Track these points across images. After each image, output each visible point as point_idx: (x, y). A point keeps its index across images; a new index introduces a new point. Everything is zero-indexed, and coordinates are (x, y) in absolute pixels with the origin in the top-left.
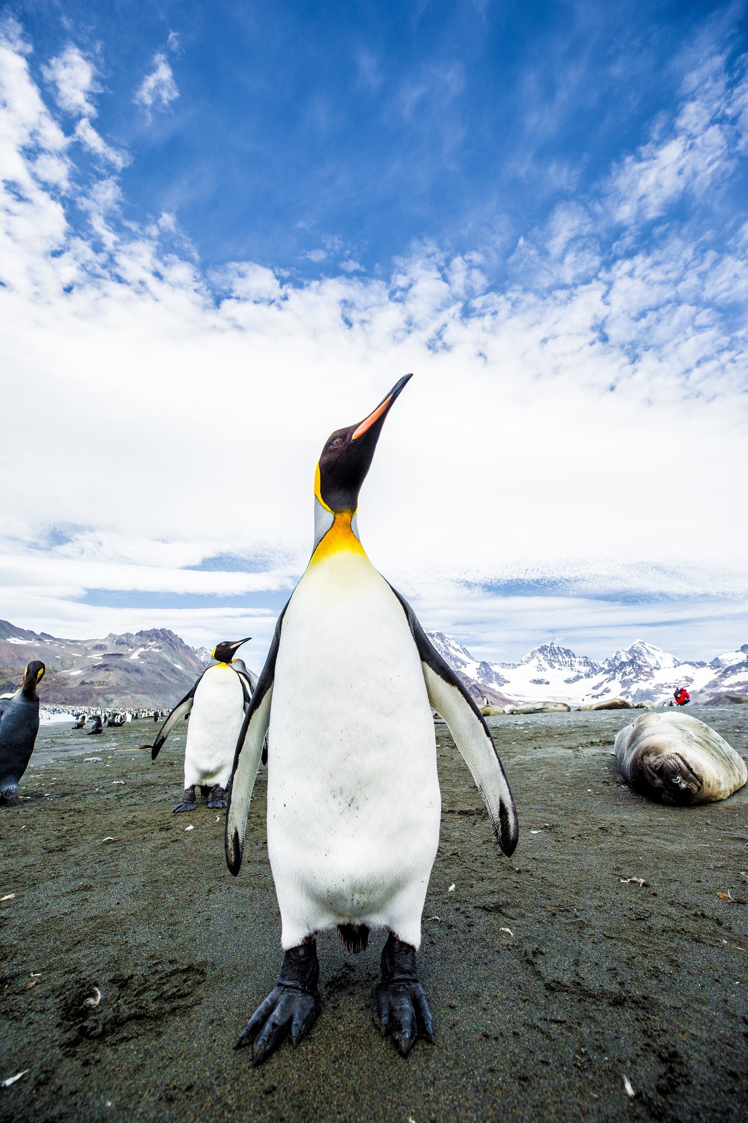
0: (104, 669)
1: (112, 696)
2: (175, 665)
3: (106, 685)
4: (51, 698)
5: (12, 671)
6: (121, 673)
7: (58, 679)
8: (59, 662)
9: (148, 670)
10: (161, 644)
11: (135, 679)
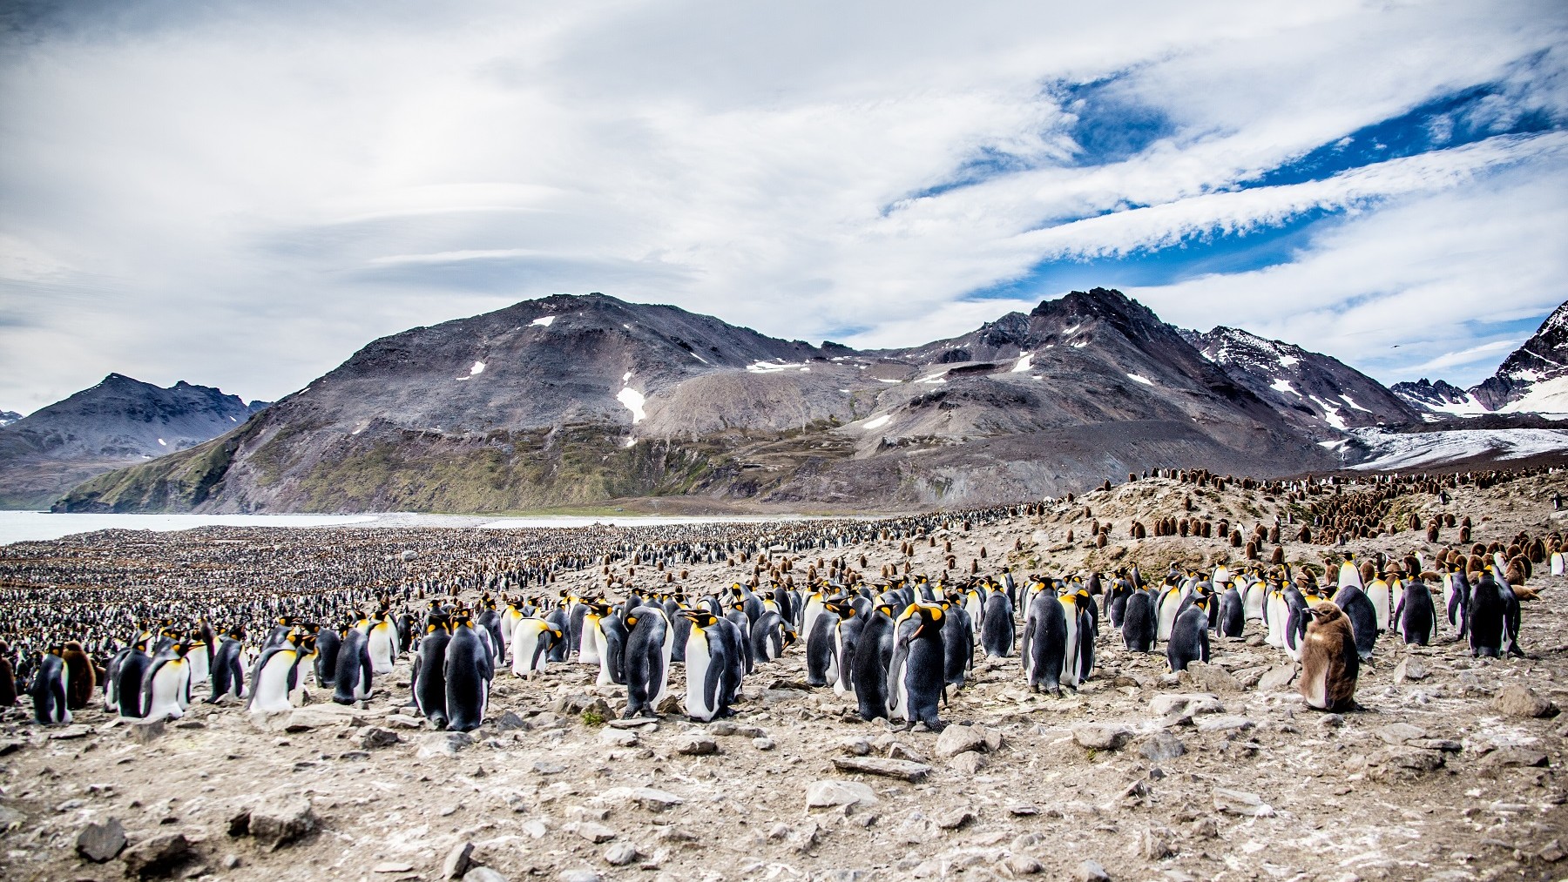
0: (937, 404)
1: (948, 472)
2: (1131, 376)
3: (937, 444)
4: (807, 489)
5: (740, 435)
6: (975, 411)
7: (835, 443)
8: (846, 402)
9: (1052, 396)
10: (1092, 328)
11: (1015, 422)
